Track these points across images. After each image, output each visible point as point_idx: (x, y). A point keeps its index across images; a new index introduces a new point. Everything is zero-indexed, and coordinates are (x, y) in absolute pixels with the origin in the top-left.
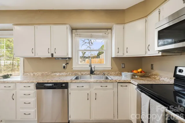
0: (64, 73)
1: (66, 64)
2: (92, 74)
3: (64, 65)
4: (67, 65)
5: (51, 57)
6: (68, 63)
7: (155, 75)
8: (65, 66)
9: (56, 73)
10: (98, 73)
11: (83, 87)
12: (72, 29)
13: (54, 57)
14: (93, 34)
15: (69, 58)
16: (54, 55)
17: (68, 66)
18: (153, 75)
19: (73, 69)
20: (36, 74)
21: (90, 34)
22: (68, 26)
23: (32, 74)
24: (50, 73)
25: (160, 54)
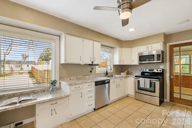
0: (92, 76)
2: (107, 75)
7: (131, 73)
8: (91, 70)
9: (87, 76)
11: (115, 81)
14: (106, 49)
17: (93, 70)
18: (130, 73)
19: (96, 73)
21: (104, 49)
23: (69, 79)
24: (82, 77)
25: (138, 64)
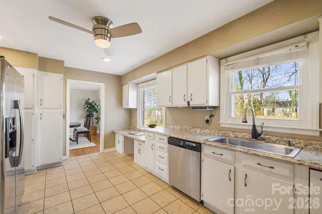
0: (207, 130)
1: (210, 117)
2: (256, 138)
3: (207, 117)
4: (212, 117)
5: (187, 106)
6: (212, 116)
8: (209, 119)
9: (196, 129)
10: (274, 139)
11: (222, 155)
12: (220, 59)
13: (190, 106)
14: (261, 56)
15: (214, 107)
16: (190, 103)
17: (214, 119)
19: (221, 125)
20: (175, 127)
21: (254, 58)
22: (209, 57)
23: (172, 127)
24: (189, 128)
